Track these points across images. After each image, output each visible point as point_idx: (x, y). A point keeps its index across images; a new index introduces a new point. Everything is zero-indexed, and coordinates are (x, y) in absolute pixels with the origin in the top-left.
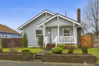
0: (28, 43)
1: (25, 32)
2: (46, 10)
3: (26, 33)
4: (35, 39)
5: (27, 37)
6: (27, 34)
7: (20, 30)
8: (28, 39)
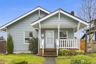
0: (14, 48)
1: (10, 33)
2: (40, 7)
3: (11, 35)
4: (24, 43)
5: (13, 40)
6: (13, 36)
7: (2, 31)
8: (13, 43)
